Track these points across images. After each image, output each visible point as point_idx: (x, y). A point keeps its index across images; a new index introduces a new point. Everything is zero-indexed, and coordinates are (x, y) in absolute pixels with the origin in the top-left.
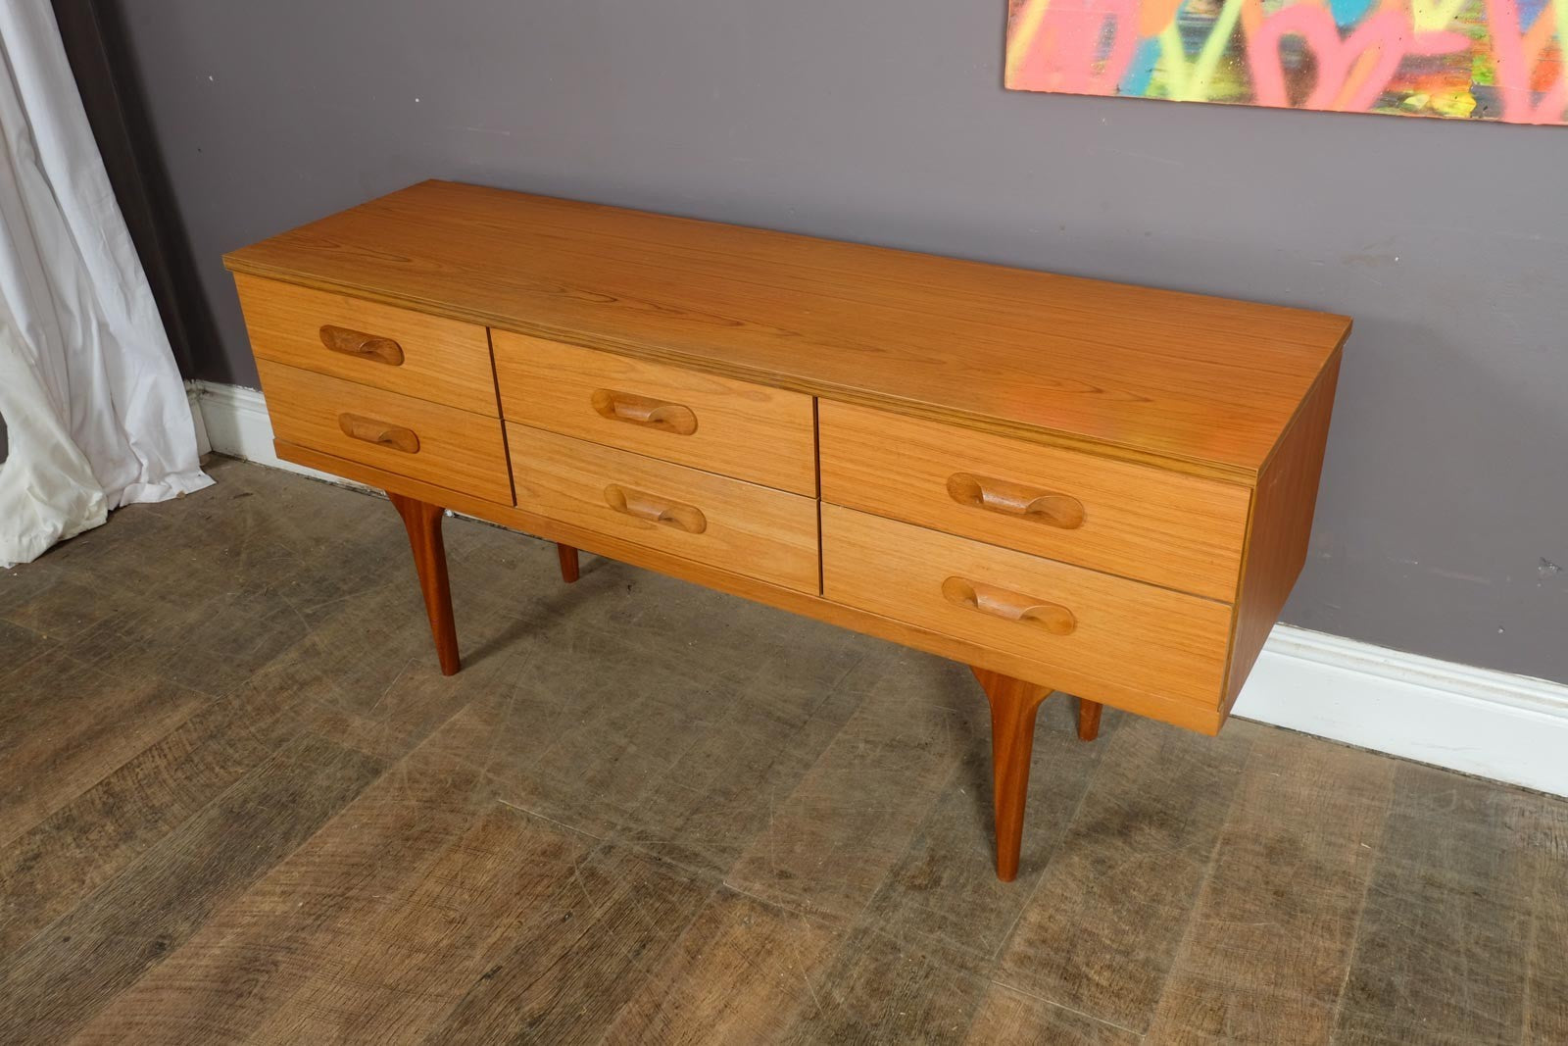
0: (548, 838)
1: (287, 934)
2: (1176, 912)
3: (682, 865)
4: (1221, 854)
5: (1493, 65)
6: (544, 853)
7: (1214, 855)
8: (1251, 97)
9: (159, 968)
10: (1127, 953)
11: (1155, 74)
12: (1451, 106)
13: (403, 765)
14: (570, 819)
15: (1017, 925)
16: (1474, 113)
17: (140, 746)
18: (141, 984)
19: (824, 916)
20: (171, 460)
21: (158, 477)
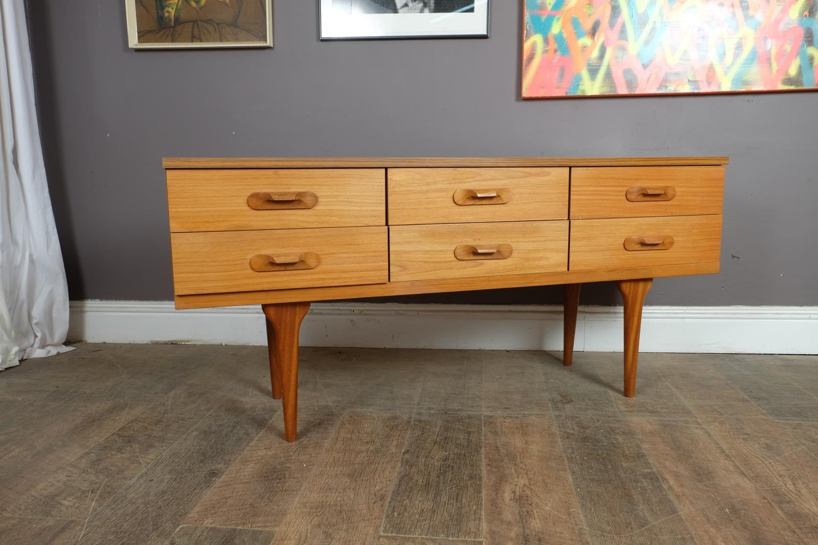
8: (615, 91)
11: (580, 86)
12: (683, 89)
16: (690, 90)
20: (52, 335)
21: (43, 346)
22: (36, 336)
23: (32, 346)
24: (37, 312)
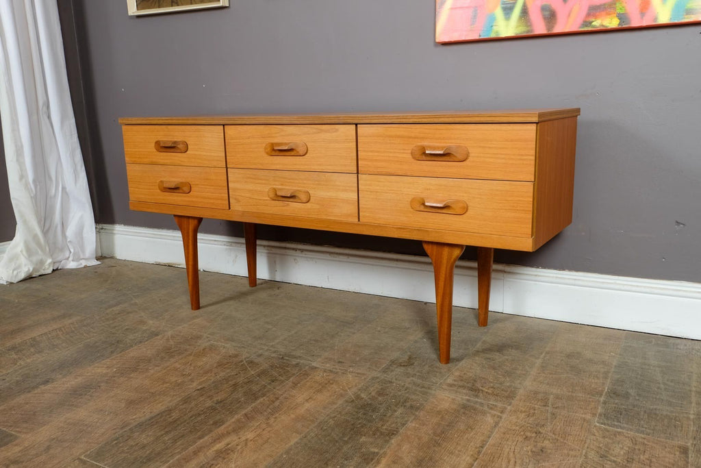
0: (232, 352)
1: (106, 378)
2: (524, 372)
3: (293, 360)
4: (545, 357)
5: (624, 4)
6: (230, 356)
7: (542, 357)
8: (532, 31)
9: (45, 387)
10: (501, 384)
11: (494, 28)
12: (610, 23)
13: (169, 333)
14: (243, 347)
15: (449, 376)
16: (619, 24)
19: (359, 373)
20: (83, 252)
21: (77, 259)
22: (71, 252)
23: (68, 259)
24: (70, 232)
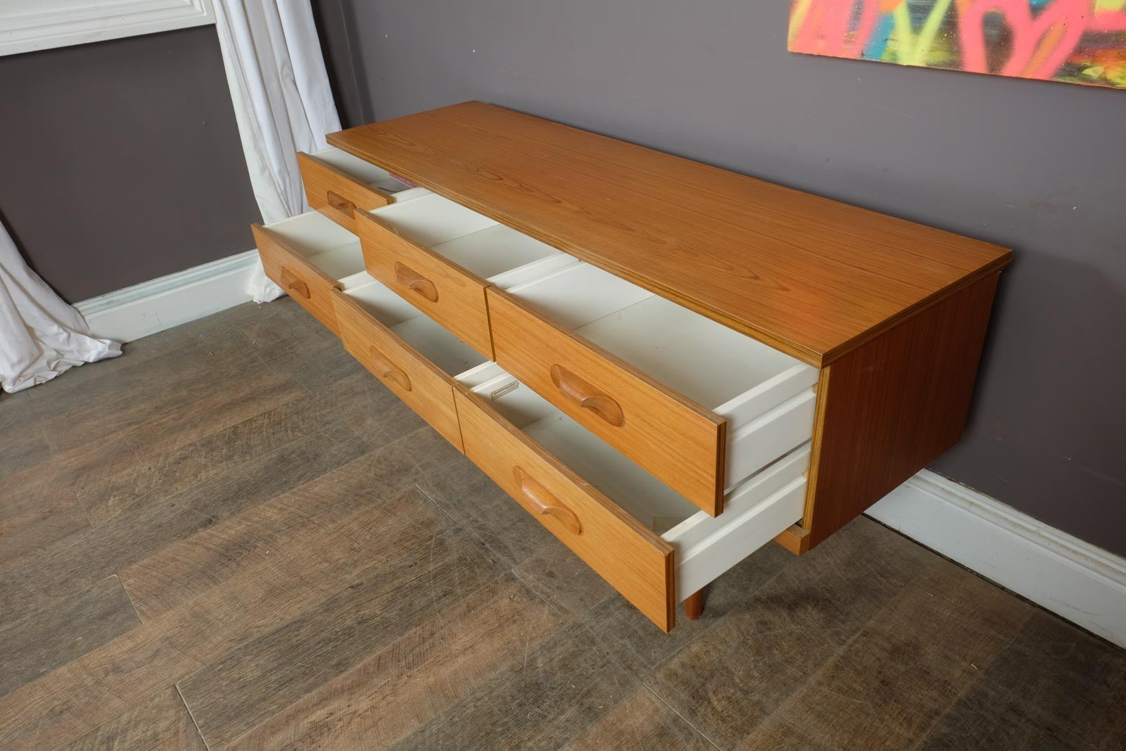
0: (430, 514)
1: (270, 532)
2: (799, 674)
3: (494, 552)
4: (856, 642)
6: (422, 523)
7: (850, 641)
8: (959, 63)
9: (203, 533)
10: (746, 693)
11: (889, 43)
12: (1122, 78)
13: (378, 452)
14: (447, 506)
15: (681, 650)
17: (262, 410)
18: (190, 540)
19: (561, 608)
